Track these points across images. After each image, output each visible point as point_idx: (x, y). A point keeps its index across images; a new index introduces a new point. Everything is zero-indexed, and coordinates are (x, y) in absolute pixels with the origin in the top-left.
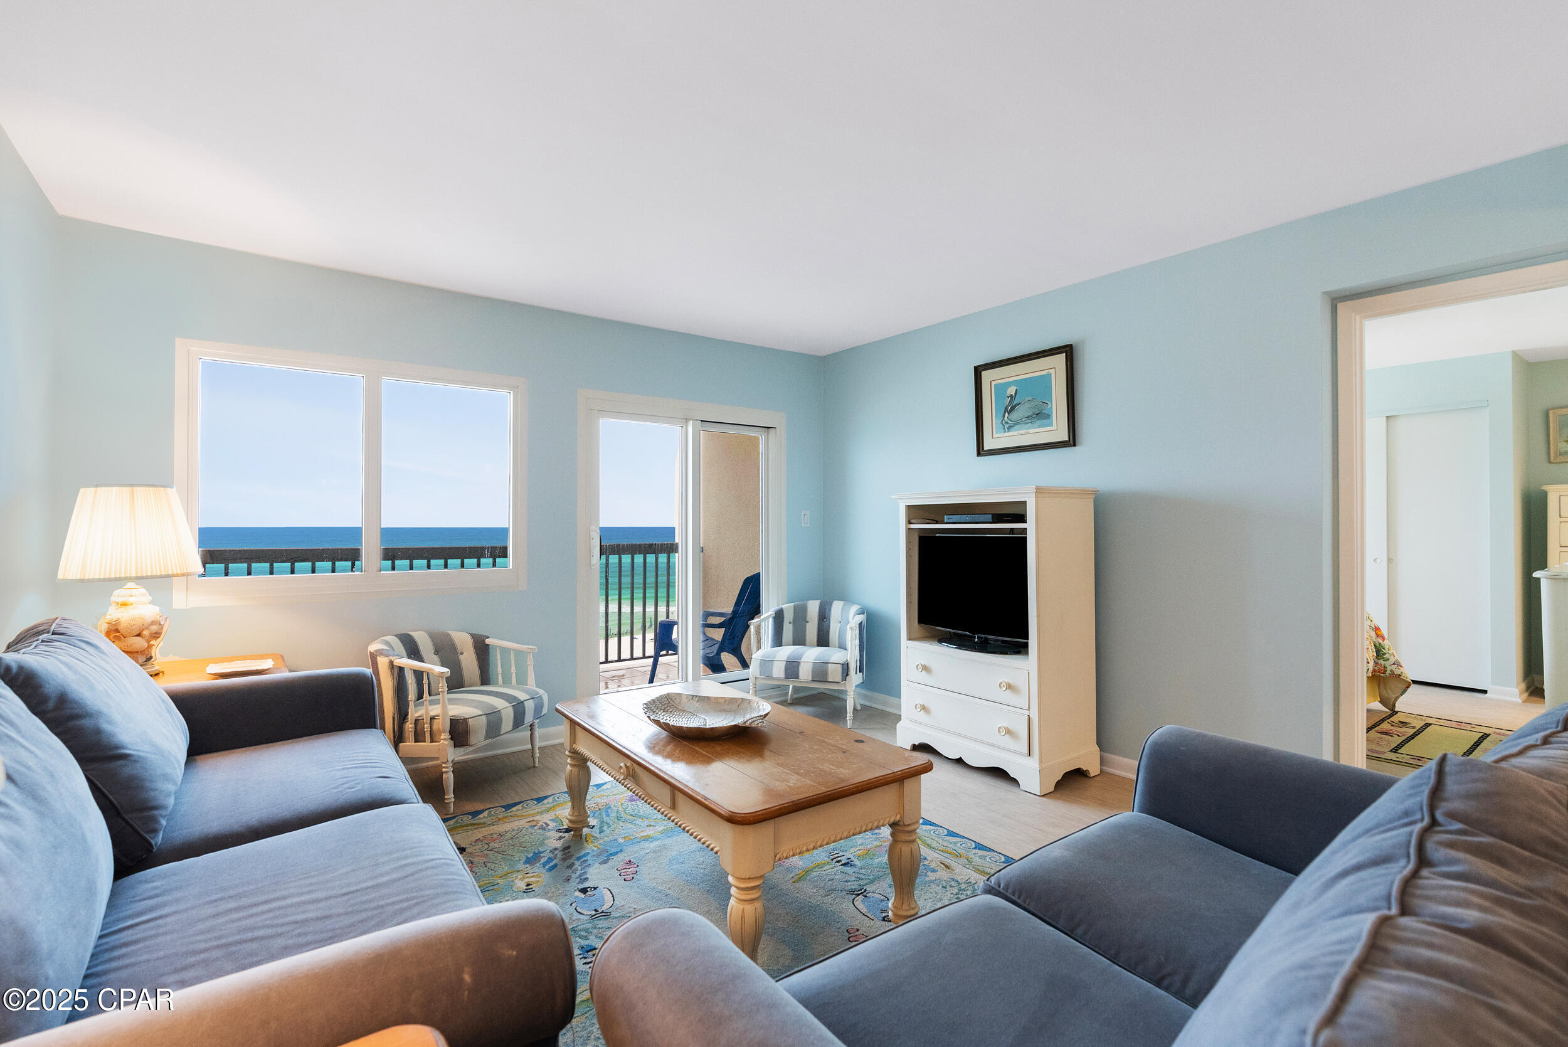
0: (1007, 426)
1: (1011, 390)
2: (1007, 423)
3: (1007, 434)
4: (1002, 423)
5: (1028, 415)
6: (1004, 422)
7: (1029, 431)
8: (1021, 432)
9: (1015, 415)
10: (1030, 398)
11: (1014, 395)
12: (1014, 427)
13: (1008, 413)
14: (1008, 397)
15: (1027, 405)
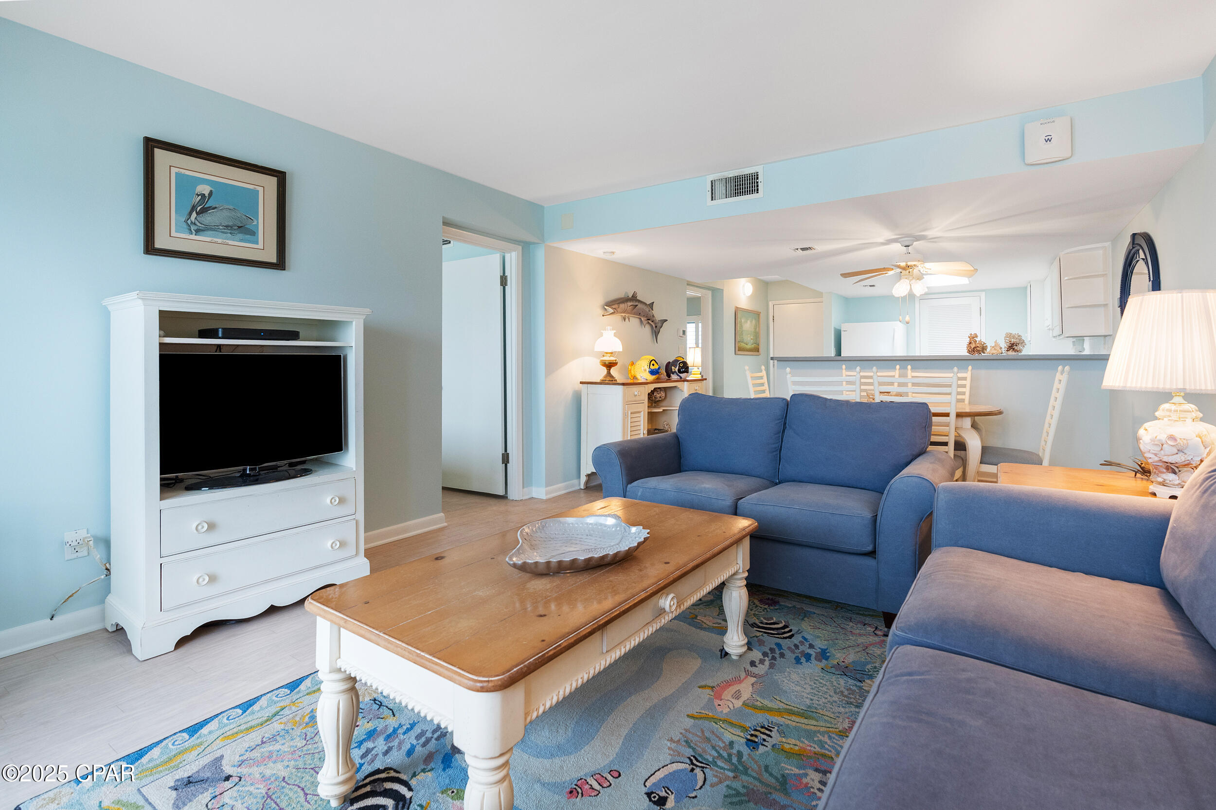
0: (193, 228)
1: (205, 189)
2: (195, 224)
3: (193, 237)
4: (186, 221)
5: (227, 224)
6: (189, 222)
7: (227, 241)
8: (215, 240)
9: (207, 219)
10: (231, 207)
11: (207, 195)
12: (206, 232)
13: (198, 214)
14: (198, 195)
15: (226, 213)
